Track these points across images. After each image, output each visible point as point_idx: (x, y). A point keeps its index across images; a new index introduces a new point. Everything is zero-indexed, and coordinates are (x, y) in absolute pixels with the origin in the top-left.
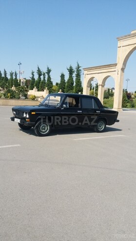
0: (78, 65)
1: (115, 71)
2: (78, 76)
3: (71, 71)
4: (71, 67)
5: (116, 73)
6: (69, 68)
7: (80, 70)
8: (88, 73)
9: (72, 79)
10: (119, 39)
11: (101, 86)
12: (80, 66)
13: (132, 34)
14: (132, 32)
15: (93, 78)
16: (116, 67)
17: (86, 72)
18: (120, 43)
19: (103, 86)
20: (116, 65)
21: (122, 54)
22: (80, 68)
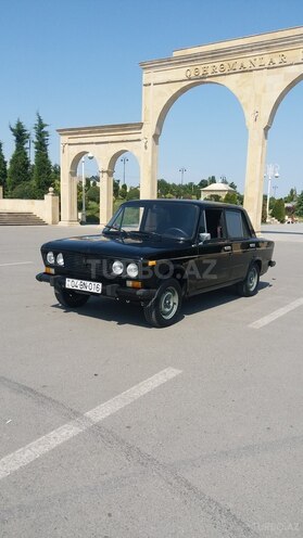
0: (40, 121)
1: (139, 140)
2: (42, 146)
3: (20, 135)
4: (19, 125)
5: (142, 144)
6: (14, 127)
7: (46, 133)
8: (72, 141)
9: (25, 154)
10: (145, 66)
11: (105, 175)
12: (44, 122)
13: (176, 58)
14: (175, 54)
15: (85, 153)
16: (142, 131)
17: (65, 139)
18: (149, 76)
19: (110, 173)
20: (140, 126)
21: (152, 101)
22: (45, 129)
